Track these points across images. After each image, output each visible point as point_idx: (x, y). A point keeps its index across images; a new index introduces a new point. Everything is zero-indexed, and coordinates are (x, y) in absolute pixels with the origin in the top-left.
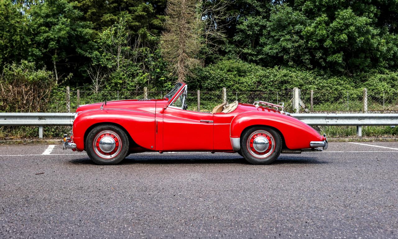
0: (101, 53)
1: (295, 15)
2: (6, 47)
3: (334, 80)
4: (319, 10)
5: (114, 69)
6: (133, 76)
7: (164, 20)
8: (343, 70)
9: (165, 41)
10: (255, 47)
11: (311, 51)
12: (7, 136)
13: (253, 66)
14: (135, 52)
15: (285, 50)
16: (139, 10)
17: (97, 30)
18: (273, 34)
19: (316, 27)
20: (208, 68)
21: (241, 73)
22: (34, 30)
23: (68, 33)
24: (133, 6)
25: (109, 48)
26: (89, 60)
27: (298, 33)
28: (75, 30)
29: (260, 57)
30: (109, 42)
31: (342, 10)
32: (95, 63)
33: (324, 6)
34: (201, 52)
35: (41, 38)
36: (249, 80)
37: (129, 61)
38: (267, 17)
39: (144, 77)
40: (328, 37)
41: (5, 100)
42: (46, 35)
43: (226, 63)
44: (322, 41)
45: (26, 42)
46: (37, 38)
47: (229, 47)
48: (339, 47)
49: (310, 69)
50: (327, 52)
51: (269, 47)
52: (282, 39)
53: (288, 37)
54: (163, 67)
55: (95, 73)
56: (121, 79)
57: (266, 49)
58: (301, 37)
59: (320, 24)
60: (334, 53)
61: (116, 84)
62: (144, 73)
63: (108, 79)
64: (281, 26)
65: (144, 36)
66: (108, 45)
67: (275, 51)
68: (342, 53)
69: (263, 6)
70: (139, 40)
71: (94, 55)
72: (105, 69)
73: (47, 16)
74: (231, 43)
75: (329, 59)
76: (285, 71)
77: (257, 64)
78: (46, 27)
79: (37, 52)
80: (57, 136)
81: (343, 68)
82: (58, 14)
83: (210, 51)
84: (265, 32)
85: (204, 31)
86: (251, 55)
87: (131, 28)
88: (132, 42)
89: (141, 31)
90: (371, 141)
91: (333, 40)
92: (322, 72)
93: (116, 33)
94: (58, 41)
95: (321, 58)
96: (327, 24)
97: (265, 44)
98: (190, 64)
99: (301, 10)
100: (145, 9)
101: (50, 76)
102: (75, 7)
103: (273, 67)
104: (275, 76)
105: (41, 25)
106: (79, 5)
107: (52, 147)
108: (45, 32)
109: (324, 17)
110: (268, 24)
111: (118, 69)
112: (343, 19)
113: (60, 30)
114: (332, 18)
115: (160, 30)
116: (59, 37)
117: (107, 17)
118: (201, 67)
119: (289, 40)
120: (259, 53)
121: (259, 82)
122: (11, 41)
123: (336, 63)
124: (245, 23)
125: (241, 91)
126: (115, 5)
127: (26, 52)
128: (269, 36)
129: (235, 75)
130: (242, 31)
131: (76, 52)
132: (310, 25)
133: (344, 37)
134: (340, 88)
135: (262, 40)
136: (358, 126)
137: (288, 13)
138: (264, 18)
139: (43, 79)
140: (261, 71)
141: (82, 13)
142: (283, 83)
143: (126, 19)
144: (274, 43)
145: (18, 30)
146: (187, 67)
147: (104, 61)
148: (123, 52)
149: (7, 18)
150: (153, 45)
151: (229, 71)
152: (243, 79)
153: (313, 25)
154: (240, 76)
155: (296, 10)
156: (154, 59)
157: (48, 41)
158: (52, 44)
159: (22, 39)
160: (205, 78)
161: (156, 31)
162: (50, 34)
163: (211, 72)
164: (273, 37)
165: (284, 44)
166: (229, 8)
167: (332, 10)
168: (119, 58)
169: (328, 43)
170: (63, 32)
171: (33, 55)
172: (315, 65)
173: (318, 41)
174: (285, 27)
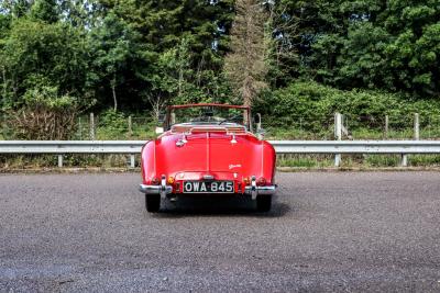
0: (162, 76)
1: (376, 31)
2: (63, 72)
3: (421, 103)
4: (404, 25)
5: (175, 93)
6: (196, 101)
7: (229, 40)
8: (431, 92)
9: (231, 63)
10: (331, 68)
11: (394, 71)
12: (26, 164)
13: (330, 89)
14: (199, 75)
15: (365, 71)
16: (203, 30)
17: (158, 52)
18: (351, 53)
19: (400, 45)
20: (277, 92)
21: (314, 96)
22: (91, 53)
23: (126, 56)
24: (196, 25)
26: (149, 84)
27: (379, 52)
28: (133, 53)
29: (336, 79)
30: (170, 65)
31: (430, 24)
32: (154, 88)
33: (410, 21)
34: (270, 74)
35: (99, 62)
36: (324, 104)
38: (345, 35)
39: (207, 101)
40: (414, 55)
41: (27, 128)
42: (103, 58)
43: (298, 86)
44: (407, 59)
45: (84, 66)
46: (95, 62)
47: (303, 68)
48: (427, 67)
49: (393, 92)
50: (412, 72)
51: (347, 67)
52: (362, 58)
53: (368, 56)
54: (229, 91)
55: (156, 99)
57: (344, 70)
58: (383, 56)
59: (405, 40)
60: (421, 72)
62: (207, 98)
63: (168, 104)
64: (360, 44)
65: (208, 58)
66: (169, 69)
67: (353, 72)
68: (430, 74)
69: (339, 23)
70: (203, 62)
71: (153, 79)
72: (165, 95)
73: (105, 38)
75: (414, 80)
76: (364, 94)
77: (333, 85)
78: (104, 49)
79: (95, 77)
80: (76, 164)
81: (433, 90)
82: (116, 36)
83: (280, 73)
84: (342, 51)
85: (275, 51)
86: (327, 76)
87: (194, 49)
88: (195, 65)
89: (204, 53)
91: (419, 59)
92: (407, 95)
93: (178, 55)
94: (116, 65)
95: (405, 78)
96: (413, 40)
97: (343, 64)
98: (255, 86)
99: (383, 26)
100: (210, 29)
101: (73, 103)
102: (135, 29)
103: (350, 90)
104: (353, 99)
105: (99, 48)
106: (139, 26)
108: (103, 55)
109: (409, 33)
110: (346, 42)
111: (180, 94)
112: (431, 34)
113: (118, 53)
114: (418, 34)
115: (224, 50)
116: (117, 61)
117: (169, 38)
118: (269, 91)
119: (369, 59)
120: (336, 74)
121: (334, 107)
122: (68, 65)
123: (423, 84)
124: (320, 42)
125: (314, 116)
126: (178, 25)
127: (84, 76)
128: (347, 56)
129: (307, 100)
130: (316, 50)
131: (135, 77)
132: (393, 42)
133: (432, 55)
134: (427, 112)
135: (340, 60)
136: (402, 154)
137: (368, 30)
138: (340, 36)
139: (65, 106)
140: (336, 94)
141: (141, 35)
142: (361, 107)
143: (188, 40)
144: (352, 63)
145: (75, 53)
146: (253, 91)
147: (164, 85)
148: (185, 76)
149: (64, 41)
150: (218, 68)
151: (301, 94)
152: (317, 104)
153: (397, 42)
154: (313, 100)
155: (378, 25)
156: (219, 82)
157: (105, 64)
158: (110, 68)
159: (79, 63)
160: (274, 102)
162: (108, 58)
163: (281, 95)
164: (351, 56)
165: (363, 64)
166: (302, 26)
167: (418, 25)
168: (180, 82)
169: (414, 62)
170: (121, 55)
171: (90, 80)
172: (399, 86)
173: (402, 60)
174: (365, 45)
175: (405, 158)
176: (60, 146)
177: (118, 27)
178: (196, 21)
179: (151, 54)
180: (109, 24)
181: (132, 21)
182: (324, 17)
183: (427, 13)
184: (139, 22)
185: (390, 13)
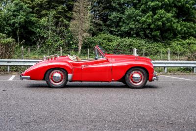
0: (41, 30)
3: (155, 44)
4: (148, 9)
5: (47, 38)
6: (57, 41)
7: (72, 14)
9: (73, 24)
10: (117, 28)
11: (144, 30)
13: (116, 37)
14: (58, 29)
15: (132, 29)
16: (60, 8)
17: (39, 18)
18: (126, 21)
19: (147, 18)
20: (93, 38)
21: (110, 40)
22: (7, 18)
23: (25, 20)
24: (57, 6)
25: (45, 27)
26: (35, 33)
27: (138, 21)
28: (28, 18)
29: (119, 32)
30: (45, 24)
31: (159, 10)
32: (38, 35)
33: (151, 8)
34: (90, 30)
35: (11, 22)
36: (114, 44)
37: (55, 34)
38: (123, 13)
39: (62, 42)
40: (152, 23)
43: (103, 35)
44: (149, 25)
45: (4, 24)
46: (9, 22)
47: (104, 28)
48: (158, 28)
49: (143, 39)
50: (152, 30)
51: (124, 27)
52: (130, 23)
53: (133, 23)
54: (72, 37)
55: (38, 39)
56: (50, 42)
57: (122, 28)
58: (140, 23)
59: (149, 16)
60: (155, 31)
61: (48, 45)
62: (62, 40)
63: (44, 43)
64: (129, 17)
65: (62, 21)
67: (127, 30)
68: (159, 31)
69: (120, 7)
70: (60, 24)
71: (37, 31)
72: (43, 38)
73: (14, 11)
74: (105, 25)
75: (153, 34)
76: (131, 40)
77: (117, 35)
78: (14, 16)
80: (16, 71)
81: (160, 38)
82: (20, 10)
84: (122, 20)
85: (92, 19)
86: (115, 31)
87: (56, 17)
88: (56, 25)
89: (61, 19)
90: (171, 75)
91: (155, 25)
92: (149, 40)
93: (48, 20)
94: (20, 24)
95: (149, 33)
96: (152, 16)
97: (122, 26)
98: (84, 35)
99: (139, 10)
100: (63, 8)
101: (14, 41)
102: (28, 7)
103: (125, 38)
104: (126, 42)
105: (11, 16)
106: (30, 6)
107: (14, 76)
108: (13, 19)
109: (151, 13)
110: (123, 16)
111: (49, 38)
112: (160, 14)
113: (21, 18)
114: (155, 14)
115: (70, 19)
116: (20, 22)
118: (90, 37)
119: (133, 24)
120: (118, 30)
121: (119, 45)
123: (156, 36)
124: (112, 16)
125: (109, 49)
126: (48, 6)
127: (4, 29)
128: (124, 23)
129: (107, 42)
130: (110, 20)
131: (28, 29)
132: (144, 17)
133: (160, 23)
135: (121, 24)
136: (165, 67)
137: (133, 11)
138: (121, 13)
139: (10, 43)
140: (119, 39)
141: (31, 10)
142: (130, 45)
143: (53, 13)
144: (126, 26)
146: (83, 37)
147: (42, 34)
148: (51, 29)
150: (67, 26)
151: (104, 39)
152: (110, 44)
153: (145, 17)
154: (109, 42)
155: (137, 9)
157: (14, 23)
158: (17, 25)
159: (1, 22)
160: (92, 43)
161: (68, 19)
162: (16, 20)
163: (95, 40)
165: (131, 26)
166: (104, 8)
167: (154, 10)
168: (50, 32)
169: (152, 26)
170: (22, 19)
171: (7, 30)
172: (146, 36)
173: (147, 25)
174: (131, 18)
175: (166, 69)
176: (8, 62)
177: (20, 6)
178: (56, 4)
179: (36, 19)
180: (16, 4)
181: (26, 3)
182: (114, 5)
183: (158, 5)
184: (30, 4)
185: (142, 4)
